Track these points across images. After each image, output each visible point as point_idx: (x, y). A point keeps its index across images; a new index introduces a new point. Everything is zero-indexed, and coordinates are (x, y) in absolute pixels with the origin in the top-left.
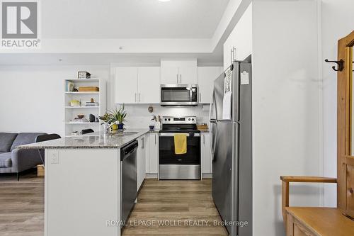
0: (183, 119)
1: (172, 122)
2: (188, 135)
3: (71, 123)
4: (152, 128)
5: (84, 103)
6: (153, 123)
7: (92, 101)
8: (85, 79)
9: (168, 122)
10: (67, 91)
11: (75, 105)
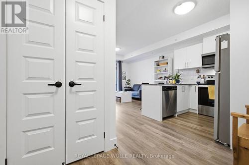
4: (198, 83)
6: (199, 80)
7: (165, 70)
8: (162, 59)
9: (210, 79)
10: (155, 66)
11: (158, 72)
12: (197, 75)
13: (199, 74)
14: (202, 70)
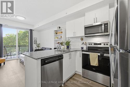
0: (100, 44)
1: (93, 46)
2: (99, 54)
3: (55, 45)
4: (82, 48)
6: (83, 46)
7: (61, 37)
8: (59, 29)
9: (90, 46)
10: (54, 34)
11: (56, 39)
12: (81, 42)
13: (83, 41)
14: (84, 38)
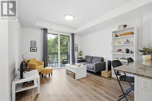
3: (115, 53)
5: (122, 42)
7: (128, 41)
8: (123, 29)
10: (113, 37)
11: (117, 44)
